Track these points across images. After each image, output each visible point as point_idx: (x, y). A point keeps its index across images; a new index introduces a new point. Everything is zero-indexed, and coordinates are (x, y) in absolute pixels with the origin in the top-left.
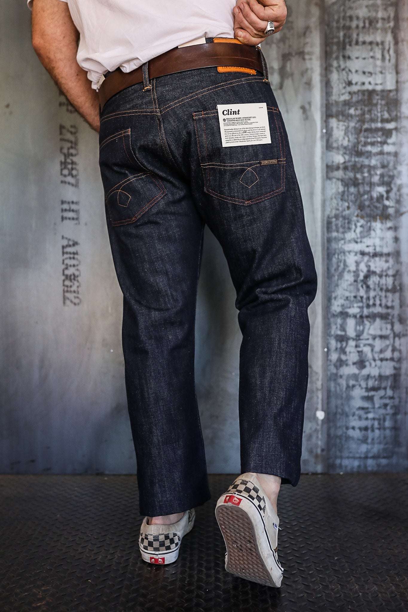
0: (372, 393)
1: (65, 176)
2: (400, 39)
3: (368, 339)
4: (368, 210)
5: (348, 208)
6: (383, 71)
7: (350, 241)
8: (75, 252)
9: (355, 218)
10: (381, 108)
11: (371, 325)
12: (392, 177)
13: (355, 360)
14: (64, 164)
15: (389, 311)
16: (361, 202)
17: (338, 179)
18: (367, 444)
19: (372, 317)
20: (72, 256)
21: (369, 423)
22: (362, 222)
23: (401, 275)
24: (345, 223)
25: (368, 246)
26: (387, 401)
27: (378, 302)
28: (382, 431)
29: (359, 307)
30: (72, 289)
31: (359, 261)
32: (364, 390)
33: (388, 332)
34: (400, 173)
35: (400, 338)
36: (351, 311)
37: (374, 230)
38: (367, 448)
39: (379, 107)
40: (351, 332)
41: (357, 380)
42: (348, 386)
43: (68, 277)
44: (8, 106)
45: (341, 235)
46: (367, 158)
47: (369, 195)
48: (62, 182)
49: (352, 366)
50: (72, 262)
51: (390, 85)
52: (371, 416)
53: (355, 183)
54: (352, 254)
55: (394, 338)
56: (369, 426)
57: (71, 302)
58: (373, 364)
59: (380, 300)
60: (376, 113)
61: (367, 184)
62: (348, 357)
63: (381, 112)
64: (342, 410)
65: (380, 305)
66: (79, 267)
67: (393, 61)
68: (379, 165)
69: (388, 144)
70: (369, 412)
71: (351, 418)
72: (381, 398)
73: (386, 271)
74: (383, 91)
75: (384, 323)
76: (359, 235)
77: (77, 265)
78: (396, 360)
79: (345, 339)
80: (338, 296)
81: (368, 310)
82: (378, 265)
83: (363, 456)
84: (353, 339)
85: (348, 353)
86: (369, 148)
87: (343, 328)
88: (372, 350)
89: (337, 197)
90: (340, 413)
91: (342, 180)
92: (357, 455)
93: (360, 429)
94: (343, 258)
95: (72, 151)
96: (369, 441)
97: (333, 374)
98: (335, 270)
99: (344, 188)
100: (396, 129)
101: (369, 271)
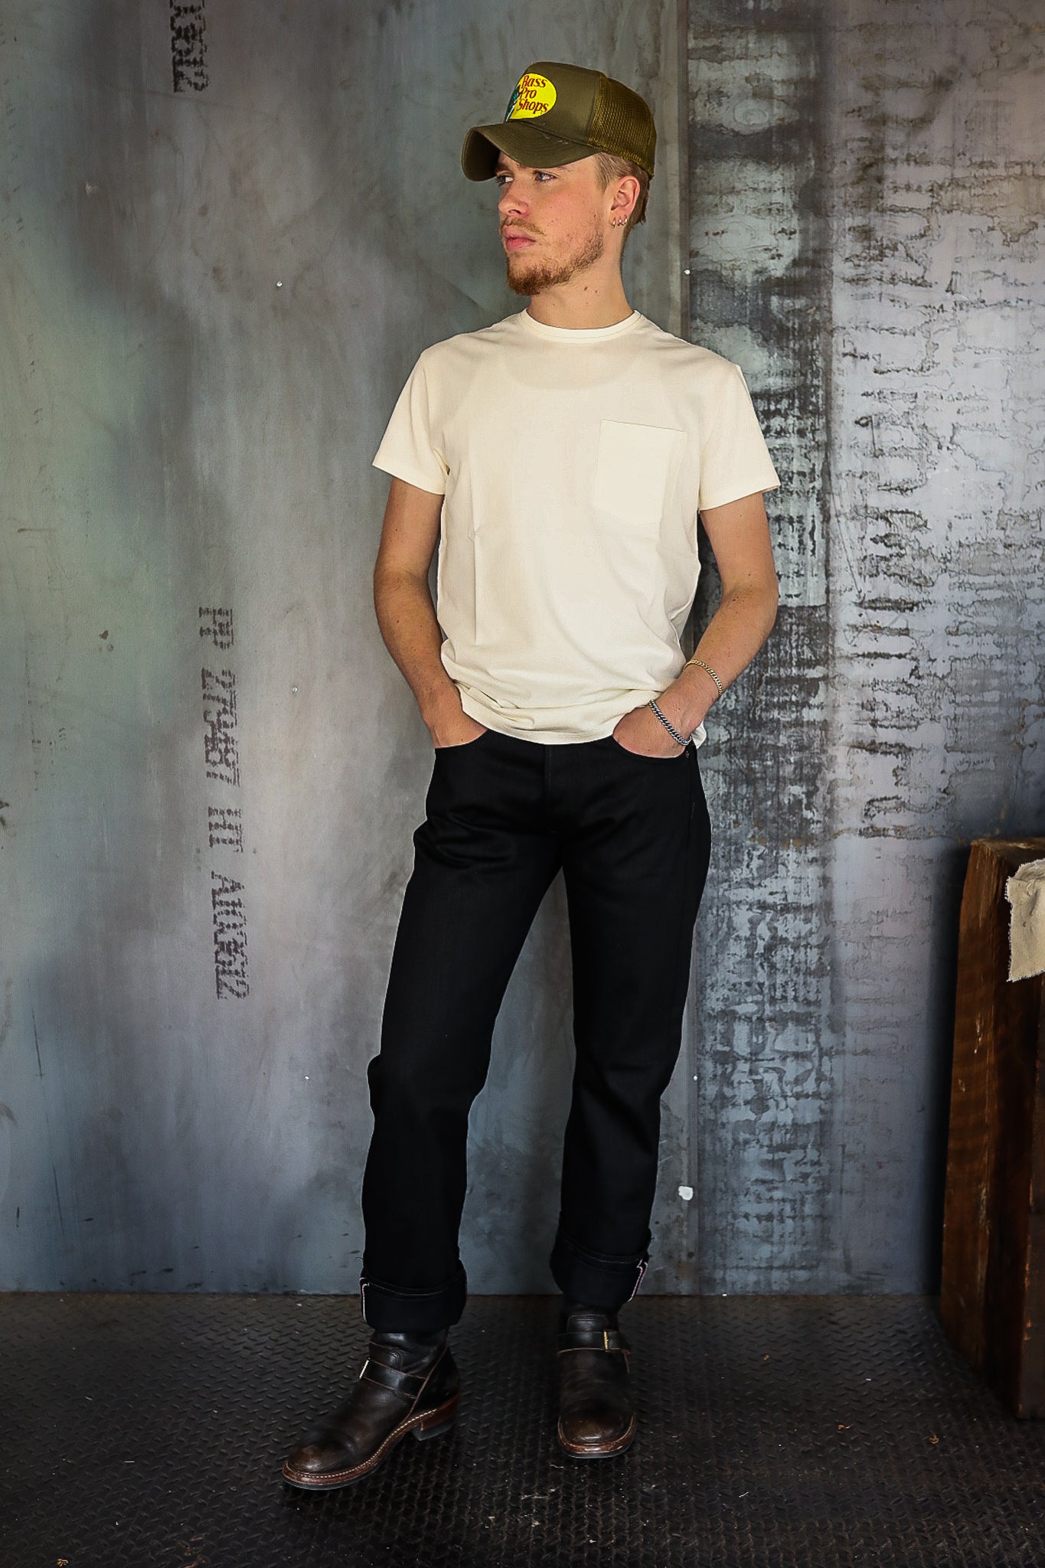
0: (781, 1155)
1: (214, 763)
2: (833, 512)
3: (773, 1059)
4: (772, 828)
5: (736, 822)
6: (802, 572)
7: (739, 885)
8: (237, 901)
9: (748, 843)
10: (797, 640)
11: (777, 1035)
12: (818, 768)
13: (749, 1098)
14: (211, 742)
15: (812, 1009)
16: (760, 813)
17: (718, 771)
18: (772, 1243)
19: (781, 1020)
20: (230, 908)
21: (775, 1208)
22: (762, 849)
23: (833, 945)
24: (729, 852)
25: (771, 894)
26: (808, 1169)
27: (791, 994)
28: (799, 1222)
29: (757, 1003)
30: (232, 968)
31: (755, 920)
32: (766, 1149)
33: (810, 1047)
34: (832, 759)
35: (831, 1057)
36: (741, 1009)
37: (784, 864)
38: (772, 1252)
39: (794, 637)
40: (741, 1046)
41: (753, 1133)
42: (736, 1142)
43: (223, 947)
44: (105, 635)
45: (722, 874)
46: (772, 733)
47: (775, 799)
48: (208, 774)
49: (743, 1107)
50: (232, 920)
51: (815, 598)
52: (778, 1194)
53: (750, 779)
54: (745, 907)
55: (821, 1057)
56: (776, 1213)
57: (232, 990)
58: (783, 1105)
59: (795, 990)
60: (787, 648)
61: (771, 782)
62: (737, 1093)
63: (797, 647)
64: (725, 1184)
65: (795, 999)
66: (244, 929)
67: (820, 552)
68: (793, 745)
69: (810, 706)
70: (777, 1188)
71: (742, 1197)
72: (796, 1163)
73: (805, 938)
74: (800, 608)
75: (803, 1031)
76: (756, 875)
77: (241, 925)
78: (823, 1096)
79: (731, 1059)
80: (717, 981)
81: (772, 1008)
82: (791, 927)
83: (763, 1265)
84: (746, 1060)
85: (735, 1085)
86: (775, 714)
87: (727, 1038)
88: (780, 1079)
89: (714, 803)
90: (721, 1190)
91: (724, 774)
92: (754, 1264)
93: (759, 1217)
94: (727, 914)
95: (224, 718)
96: (776, 1238)
97: (709, 1120)
98: (712, 936)
99: (729, 788)
100: (825, 678)
101: (773, 938)
